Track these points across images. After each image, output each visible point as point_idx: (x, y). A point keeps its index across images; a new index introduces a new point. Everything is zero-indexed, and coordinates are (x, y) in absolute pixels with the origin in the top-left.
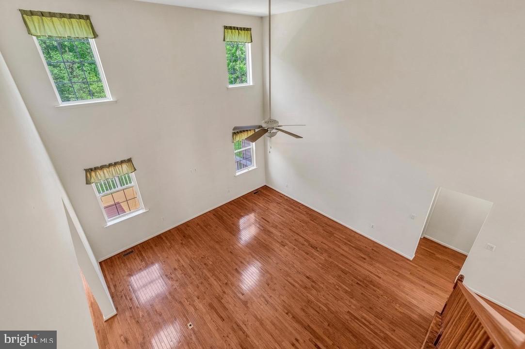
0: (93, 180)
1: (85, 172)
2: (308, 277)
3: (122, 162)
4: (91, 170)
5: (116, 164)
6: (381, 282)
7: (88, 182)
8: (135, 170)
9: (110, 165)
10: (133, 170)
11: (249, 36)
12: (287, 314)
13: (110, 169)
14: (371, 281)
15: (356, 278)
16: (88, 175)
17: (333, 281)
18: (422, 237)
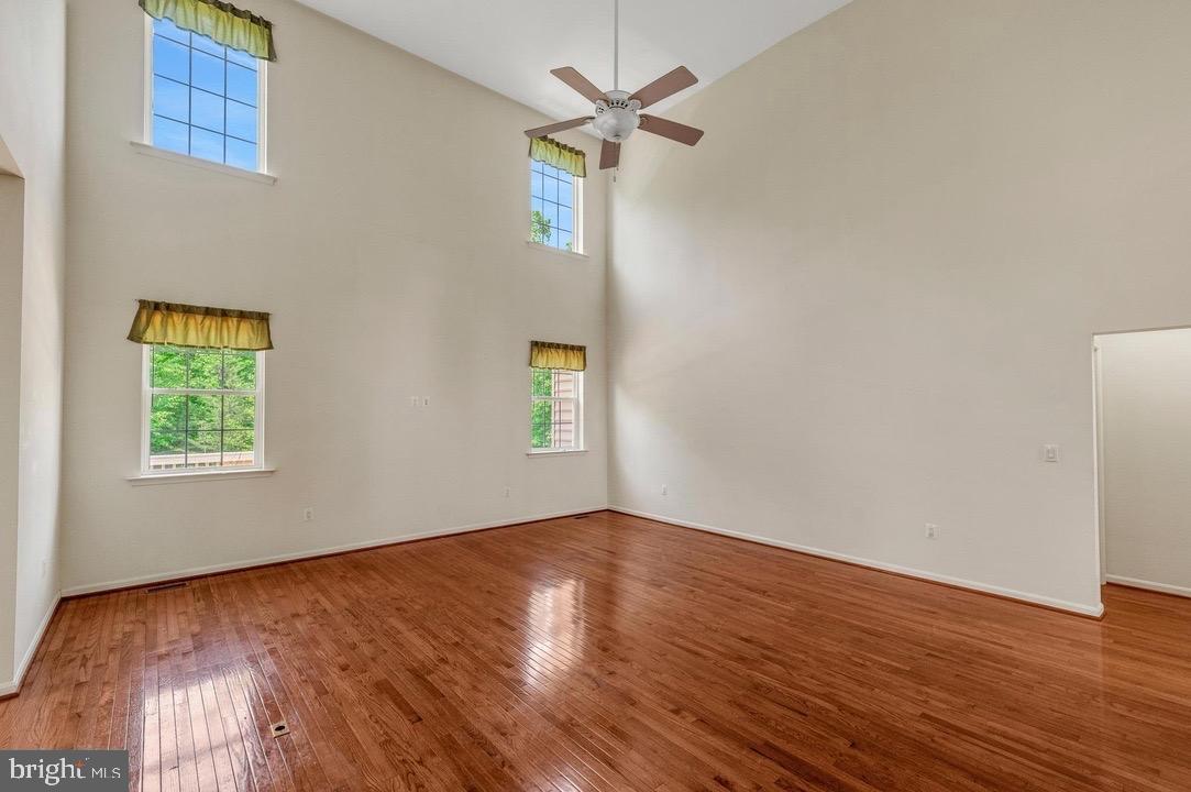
0: (149, 335)
1: (137, 306)
2: (746, 640)
3: (242, 315)
4: (157, 306)
5: (225, 314)
6: (1016, 654)
7: (135, 336)
8: (270, 347)
9: (208, 312)
10: (265, 345)
11: (580, 165)
12: (676, 712)
13: (207, 322)
14: (980, 653)
15: (922, 646)
16: (144, 318)
17: (838, 649)
18: (1104, 583)
